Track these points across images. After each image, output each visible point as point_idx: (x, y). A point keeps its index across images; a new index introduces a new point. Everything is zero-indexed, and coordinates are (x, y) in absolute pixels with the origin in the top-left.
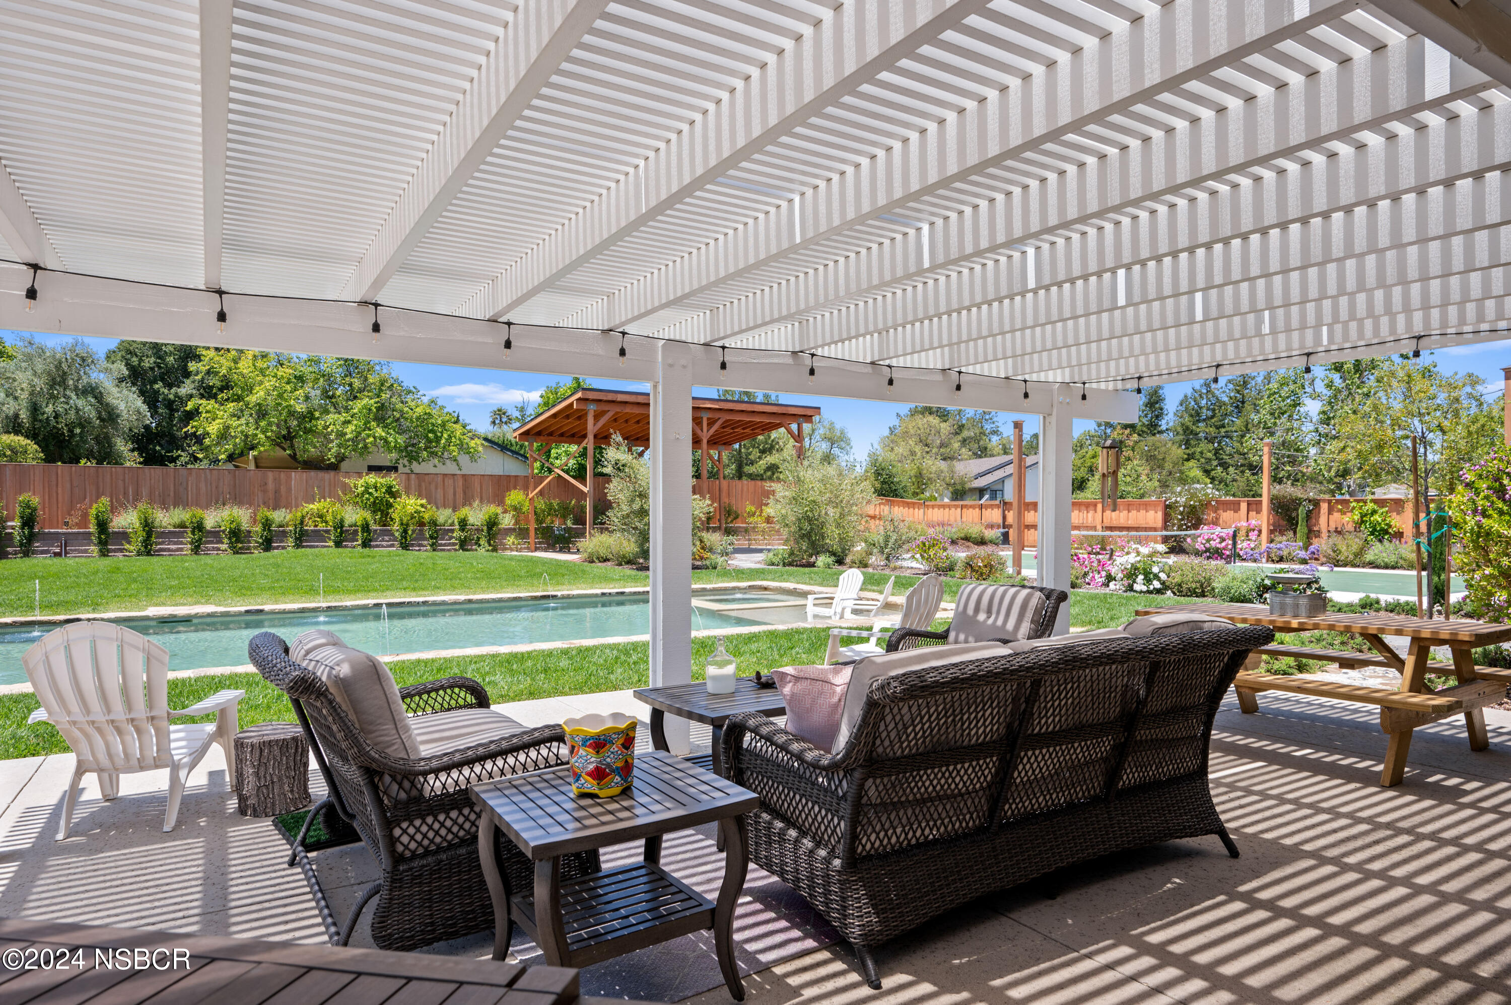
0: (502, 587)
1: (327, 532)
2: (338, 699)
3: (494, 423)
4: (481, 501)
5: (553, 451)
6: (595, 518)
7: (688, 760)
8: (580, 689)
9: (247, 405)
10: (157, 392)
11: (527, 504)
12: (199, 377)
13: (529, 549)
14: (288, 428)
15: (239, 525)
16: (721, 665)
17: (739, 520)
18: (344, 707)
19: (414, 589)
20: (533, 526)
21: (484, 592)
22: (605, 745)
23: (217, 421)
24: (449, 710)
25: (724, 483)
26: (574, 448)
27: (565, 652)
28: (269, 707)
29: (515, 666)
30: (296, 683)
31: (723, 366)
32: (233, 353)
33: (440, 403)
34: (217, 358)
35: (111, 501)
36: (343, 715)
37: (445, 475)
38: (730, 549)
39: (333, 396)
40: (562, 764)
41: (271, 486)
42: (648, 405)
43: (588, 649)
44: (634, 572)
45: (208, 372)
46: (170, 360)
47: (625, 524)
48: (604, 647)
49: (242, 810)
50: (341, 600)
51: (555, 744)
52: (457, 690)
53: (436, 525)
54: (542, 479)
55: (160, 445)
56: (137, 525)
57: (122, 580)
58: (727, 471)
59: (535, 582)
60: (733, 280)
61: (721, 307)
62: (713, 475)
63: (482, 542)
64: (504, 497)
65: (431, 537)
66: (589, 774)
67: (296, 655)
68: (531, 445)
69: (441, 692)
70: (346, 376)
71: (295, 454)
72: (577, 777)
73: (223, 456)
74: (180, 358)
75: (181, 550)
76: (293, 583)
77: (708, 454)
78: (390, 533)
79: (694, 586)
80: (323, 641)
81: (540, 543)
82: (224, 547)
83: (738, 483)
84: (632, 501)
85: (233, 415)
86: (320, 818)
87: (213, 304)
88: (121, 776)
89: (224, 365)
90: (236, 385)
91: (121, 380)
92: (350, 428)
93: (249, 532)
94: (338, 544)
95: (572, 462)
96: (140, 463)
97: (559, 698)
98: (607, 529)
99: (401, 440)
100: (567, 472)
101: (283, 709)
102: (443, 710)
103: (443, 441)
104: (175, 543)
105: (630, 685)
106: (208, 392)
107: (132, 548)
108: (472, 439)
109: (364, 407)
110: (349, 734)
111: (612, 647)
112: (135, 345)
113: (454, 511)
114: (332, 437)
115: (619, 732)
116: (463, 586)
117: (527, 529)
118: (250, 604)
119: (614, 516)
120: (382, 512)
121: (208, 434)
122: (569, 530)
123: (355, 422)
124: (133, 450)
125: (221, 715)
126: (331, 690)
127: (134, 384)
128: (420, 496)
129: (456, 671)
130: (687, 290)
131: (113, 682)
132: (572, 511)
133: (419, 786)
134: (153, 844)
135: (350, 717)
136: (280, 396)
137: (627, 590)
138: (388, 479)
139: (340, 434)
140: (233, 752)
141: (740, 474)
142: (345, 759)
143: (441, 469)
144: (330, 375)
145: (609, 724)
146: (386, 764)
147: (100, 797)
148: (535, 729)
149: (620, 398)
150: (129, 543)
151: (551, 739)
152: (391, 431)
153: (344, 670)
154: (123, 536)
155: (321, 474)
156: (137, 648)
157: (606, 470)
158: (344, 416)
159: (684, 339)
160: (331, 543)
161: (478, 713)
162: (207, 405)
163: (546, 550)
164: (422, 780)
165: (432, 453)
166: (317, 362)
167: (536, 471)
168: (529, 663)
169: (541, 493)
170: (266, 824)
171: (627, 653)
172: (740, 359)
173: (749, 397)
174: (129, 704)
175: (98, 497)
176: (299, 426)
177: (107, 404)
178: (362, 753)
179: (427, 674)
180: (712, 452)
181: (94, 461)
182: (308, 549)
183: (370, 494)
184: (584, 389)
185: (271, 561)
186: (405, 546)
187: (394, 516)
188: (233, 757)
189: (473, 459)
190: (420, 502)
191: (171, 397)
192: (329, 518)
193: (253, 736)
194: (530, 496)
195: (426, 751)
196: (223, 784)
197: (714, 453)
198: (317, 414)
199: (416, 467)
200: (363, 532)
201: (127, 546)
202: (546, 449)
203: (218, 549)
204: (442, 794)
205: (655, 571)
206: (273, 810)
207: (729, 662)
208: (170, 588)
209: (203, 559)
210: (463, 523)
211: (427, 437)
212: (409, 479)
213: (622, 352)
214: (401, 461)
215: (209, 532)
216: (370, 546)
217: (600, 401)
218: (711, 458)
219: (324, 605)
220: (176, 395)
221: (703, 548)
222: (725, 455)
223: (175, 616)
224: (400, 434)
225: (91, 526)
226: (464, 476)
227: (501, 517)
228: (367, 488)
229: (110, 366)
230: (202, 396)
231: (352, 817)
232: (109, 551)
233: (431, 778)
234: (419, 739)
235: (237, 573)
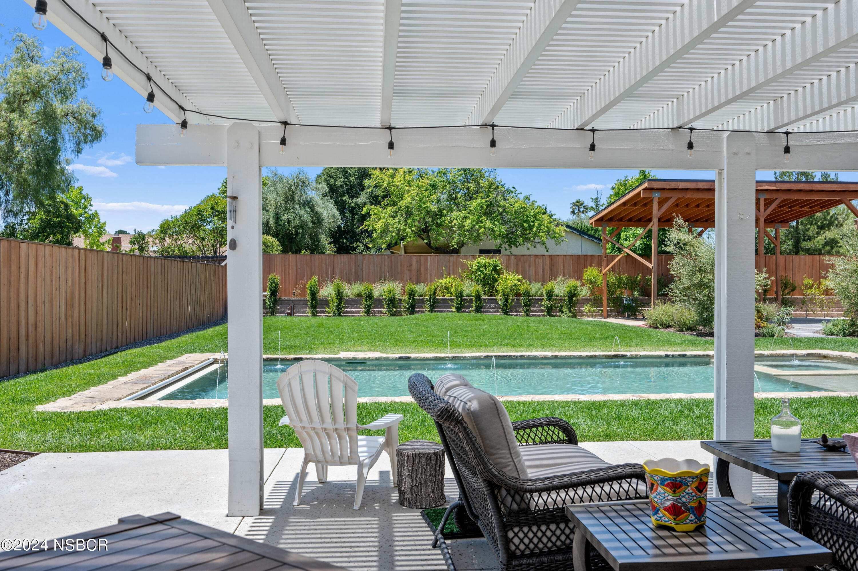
0: (581, 347)
1: (452, 300)
2: (470, 427)
3: (573, 212)
4: (564, 276)
5: (623, 234)
6: (659, 290)
7: (756, 509)
8: (648, 436)
9: (399, 208)
10: (344, 202)
11: (601, 278)
12: (370, 190)
13: (602, 316)
14: (426, 223)
15: (394, 295)
16: (788, 425)
17: (796, 292)
18: (474, 434)
19: (514, 346)
20: (605, 297)
21: (567, 350)
22: (680, 486)
23: (381, 221)
24: (546, 443)
25: (781, 259)
26: (640, 231)
27: (635, 404)
28: (416, 429)
29: (594, 412)
30: (442, 412)
31: (787, 150)
32: (391, 171)
33: (532, 199)
34: (381, 176)
35: (319, 278)
36: (473, 439)
37: (536, 256)
38: (787, 318)
39: (456, 198)
40: (640, 498)
41: (414, 267)
42: (714, 190)
43: (654, 402)
44: (694, 338)
45: (376, 186)
46: (353, 179)
47: (686, 296)
48: (668, 402)
49: (401, 502)
50: (462, 353)
51: (634, 480)
52: (552, 428)
53: (529, 295)
54: (613, 258)
55: (347, 239)
56: (333, 295)
57: (325, 332)
58: (784, 247)
59: (608, 343)
60: (800, 70)
61: (785, 96)
62: (769, 251)
63: (564, 310)
64: (582, 273)
65: (526, 305)
66: (666, 509)
67: (439, 391)
68: (604, 229)
69: (540, 429)
70: (465, 182)
71: (430, 242)
72: (656, 511)
73: (384, 246)
74: (358, 177)
75: (359, 312)
76: (429, 338)
77: (765, 231)
78: (495, 302)
79: (756, 352)
80: (457, 382)
81: (611, 311)
82: (384, 310)
83: (796, 258)
84: (693, 275)
85: (391, 216)
86: (453, 515)
87: (385, 137)
88: (329, 467)
89: (385, 180)
90: (393, 194)
91: (324, 195)
92: (469, 221)
93: (400, 300)
94: (459, 310)
95: (639, 243)
96: (335, 252)
97: (631, 442)
98: (669, 300)
99: (504, 229)
100: (634, 251)
101: (426, 431)
102: (542, 443)
103: (535, 229)
104: (356, 308)
105: (694, 437)
106: (375, 200)
107: (330, 311)
108: (557, 226)
109: (478, 205)
110: (478, 455)
111: (677, 402)
112: (332, 171)
113: (543, 284)
114: (455, 229)
115: (694, 477)
116: (551, 345)
117: (601, 299)
118: (402, 353)
119: (677, 290)
120: (490, 285)
121: (375, 230)
122: (635, 300)
123: (471, 217)
124: (330, 243)
125: (387, 432)
126: (465, 420)
127: (331, 197)
128: (517, 273)
129: (547, 412)
130: (753, 84)
131: (326, 402)
132: (639, 284)
133: (527, 501)
134: (348, 517)
135: (478, 441)
136: (421, 200)
137: (688, 353)
138: (494, 260)
139: (461, 227)
140: (396, 459)
141: (797, 249)
142: (474, 473)
143: (534, 251)
144: (454, 182)
145: (684, 469)
146: (503, 480)
147: (317, 480)
148: (618, 466)
149: (682, 185)
150: (329, 307)
151: (631, 476)
152: (497, 223)
153: (474, 405)
154: (325, 302)
155: (447, 257)
156: (339, 380)
157: (668, 249)
158: (464, 213)
159: (747, 128)
160: (454, 309)
161: (569, 448)
162: (375, 209)
163: (616, 317)
164: (529, 496)
165: (526, 238)
166: (445, 173)
167: (608, 251)
168: (605, 411)
169: (613, 269)
170: (417, 514)
171: (690, 408)
172: (804, 142)
173: (806, 177)
174: (334, 420)
175: (311, 276)
176: (433, 221)
177: (317, 212)
178: (486, 470)
179: (525, 414)
180: (768, 229)
181: (309, 251)
182: (438, 313)
183: (481, 271)
184: (649, 180)
185: (415, 321)
186: (506, 312)
187: (499, 288)
188: (396, 462)
189: (558, 243)
190: (517, 277)
191: (353, 205)
192: (453, 290)
193: (409, 449)
194: (604, 272)
195: (531, 473)
196: (389, 481)
197: (771, 231)
198: (445, 212)
199: (515, 250)
200: (476, 301)
201: (327, 309)
202: (617, 233)
203: (381, 312)
204: (544, 510)
205: (719, 337)
206: (421, 504)
207: (795, 424)
208: (353, 339)
209: (373, 319)
210: (550, 294)
211: (522, 226)
212: (509, 260)
213: (690, 146)
214: (503, 246)
215: (376, 300)
216: (481, 312)
217: (664, 189)
218: (768, 235)
219: (451, 355)
220: (356, 204)
221: (760, 317)
222: (782, 233)
223: (356, 359)
224: (503, 224)
225: (307, 295)
226: (550, 256)
227: (579, 289)
228: (479, 267)
229: (318, 186)
230: (372, 203)
231: (477, 517)
232: (317, 312)
233: (536, 495)
234: (527, 463)
235: (393, 329)
